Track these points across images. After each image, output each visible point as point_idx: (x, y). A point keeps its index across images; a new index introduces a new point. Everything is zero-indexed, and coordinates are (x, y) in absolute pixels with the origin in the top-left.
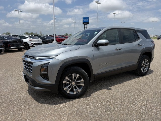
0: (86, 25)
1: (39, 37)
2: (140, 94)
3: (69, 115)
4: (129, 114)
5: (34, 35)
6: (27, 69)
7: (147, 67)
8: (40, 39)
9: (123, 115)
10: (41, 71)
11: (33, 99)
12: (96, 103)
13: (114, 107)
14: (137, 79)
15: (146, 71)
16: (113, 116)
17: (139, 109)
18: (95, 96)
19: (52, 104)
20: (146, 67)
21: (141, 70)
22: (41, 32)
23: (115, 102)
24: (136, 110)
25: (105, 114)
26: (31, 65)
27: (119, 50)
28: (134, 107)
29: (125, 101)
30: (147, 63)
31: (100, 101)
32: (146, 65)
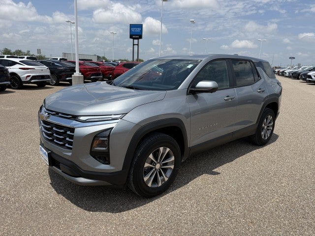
0: (137, 40)
1: (41, 62)
2: (269, 181)
3: (154, 232)
4: (262, 221)
5: (26, 57)
6: (55, 141)
7: (270, 129)
8: (45, 67)
9: (251, 223)
10: (94, 145)
11: (68, 203)
12: (198, 202)
13: (232, 210)
14: (254, 151)
15: (267, 136)
16: (235, 226)
17: (276, 211)
18: (191, 188)
19: (113, 210)
20: (268, 130)
21: (261, 136)
22: (39, 51)
23: (231, 200)
24: (272, 213)
25: (220, 223)
26: (69, 133)
27: (230, 100)
28: (266, 207)
29: (247, 195)
30: (270, 123)
31: (203, 198)
32: (268, 127)
